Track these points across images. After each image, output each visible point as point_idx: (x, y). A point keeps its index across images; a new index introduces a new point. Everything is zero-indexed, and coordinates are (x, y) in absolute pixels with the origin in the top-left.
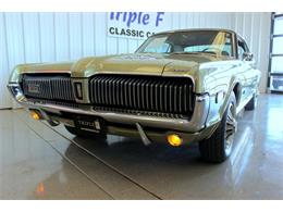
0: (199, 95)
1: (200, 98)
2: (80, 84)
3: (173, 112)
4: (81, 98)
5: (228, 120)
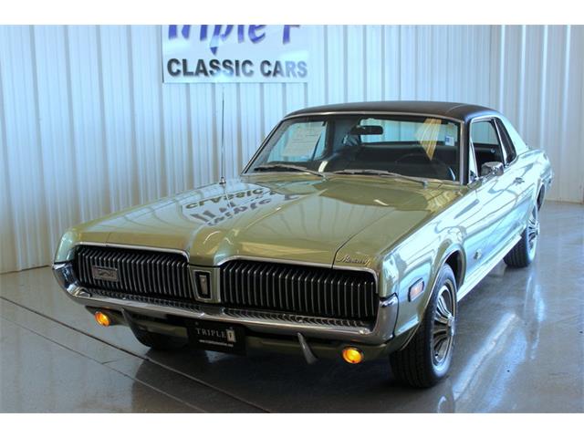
0: (384, 299)
1: (385, 303)
2: (207, 274)
3: (349, 317)
4: (208, 296)
5: (438, 317)
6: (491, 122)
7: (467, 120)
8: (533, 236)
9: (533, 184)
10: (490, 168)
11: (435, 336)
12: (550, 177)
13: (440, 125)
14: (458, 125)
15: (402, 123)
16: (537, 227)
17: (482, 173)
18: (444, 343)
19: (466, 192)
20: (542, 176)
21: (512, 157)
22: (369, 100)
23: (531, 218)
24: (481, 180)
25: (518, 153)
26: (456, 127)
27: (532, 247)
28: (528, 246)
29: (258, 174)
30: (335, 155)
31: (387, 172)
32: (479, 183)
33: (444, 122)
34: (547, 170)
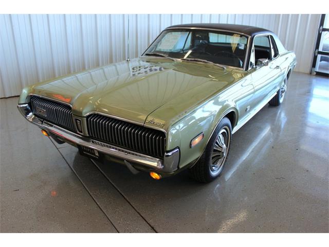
0: (168, 152)
1: (169, 154)
2: (80, 121)
4: (81, 132)
5: (216, 147)
6: (268, 37)
7: (253, 36)
8: (283, 92)
9: (285, 68)
10: (261, 62)
11: (213, 158)
12: (295, 64)
13: (239, 38)
14: (248, 38)
15: (228, 36)
16: (285, 88)
17: (258, 64)
18: (220, 160)
19: (246, 75)
20: (290, 64)
21: (276, 54)
22: (221, 23)
23: (283, 83)
24: (256, 67)
25: (279, 53)
26: (246, 39)
27: (282, 97)
28: (280, 96)
29: (148, 57)
30: (195, 47)
31: (206, 61)
32: (255, 70)
33: (241, 36)
34: (294, 60)
